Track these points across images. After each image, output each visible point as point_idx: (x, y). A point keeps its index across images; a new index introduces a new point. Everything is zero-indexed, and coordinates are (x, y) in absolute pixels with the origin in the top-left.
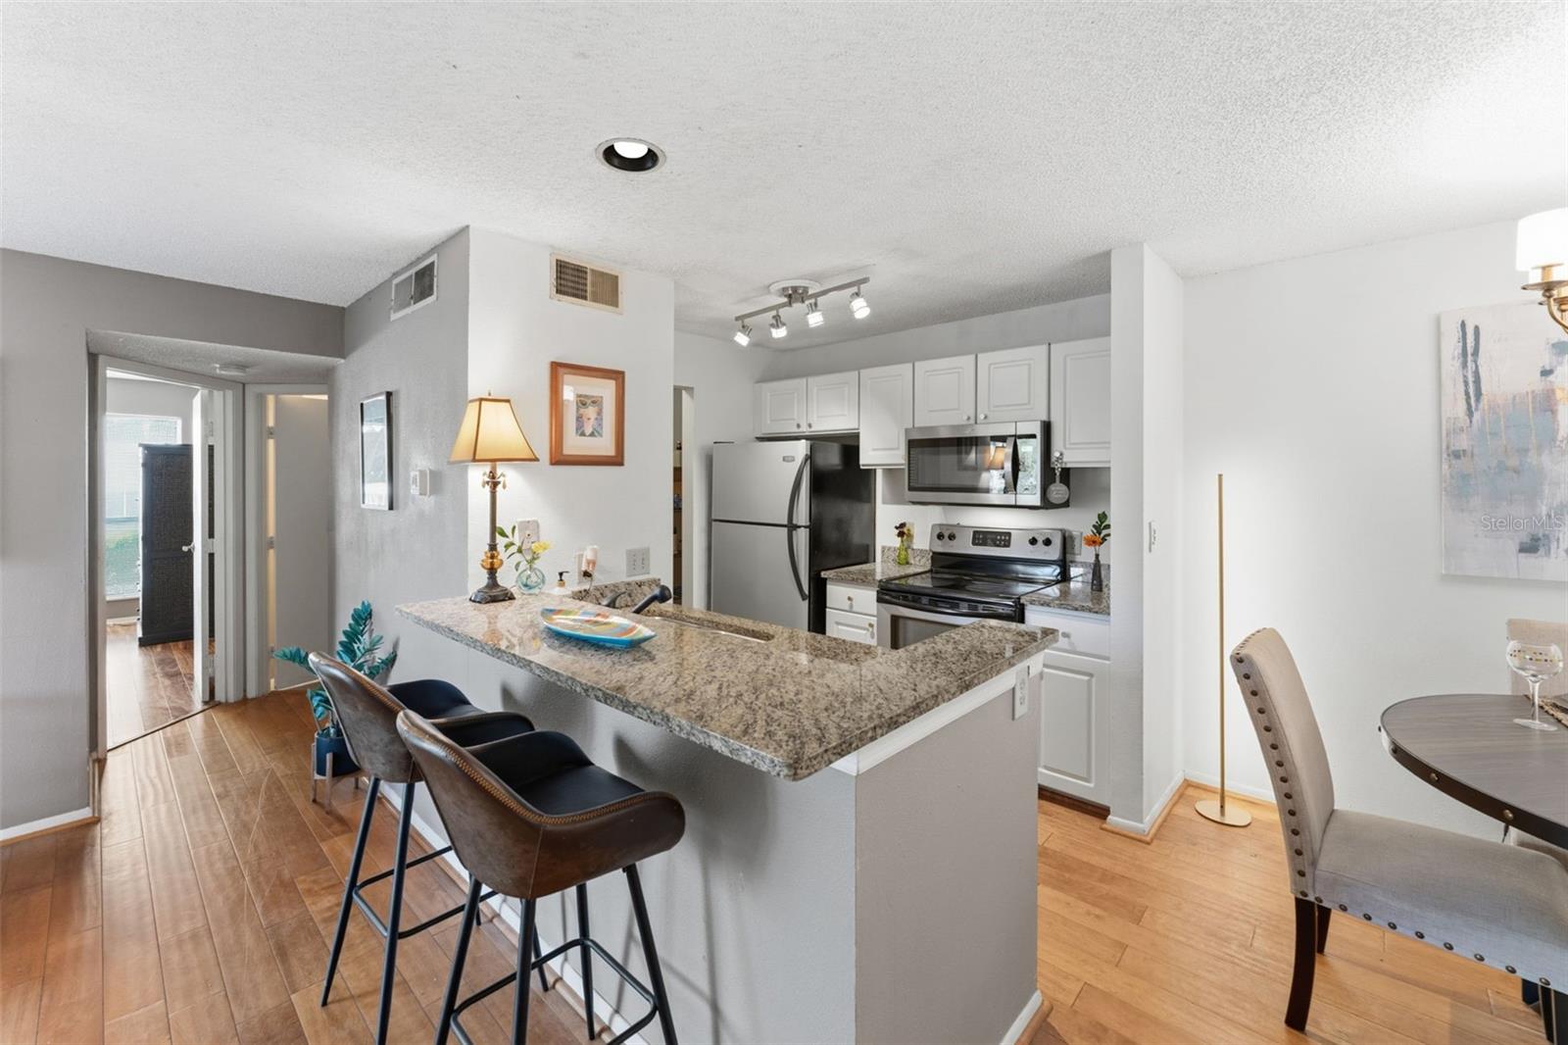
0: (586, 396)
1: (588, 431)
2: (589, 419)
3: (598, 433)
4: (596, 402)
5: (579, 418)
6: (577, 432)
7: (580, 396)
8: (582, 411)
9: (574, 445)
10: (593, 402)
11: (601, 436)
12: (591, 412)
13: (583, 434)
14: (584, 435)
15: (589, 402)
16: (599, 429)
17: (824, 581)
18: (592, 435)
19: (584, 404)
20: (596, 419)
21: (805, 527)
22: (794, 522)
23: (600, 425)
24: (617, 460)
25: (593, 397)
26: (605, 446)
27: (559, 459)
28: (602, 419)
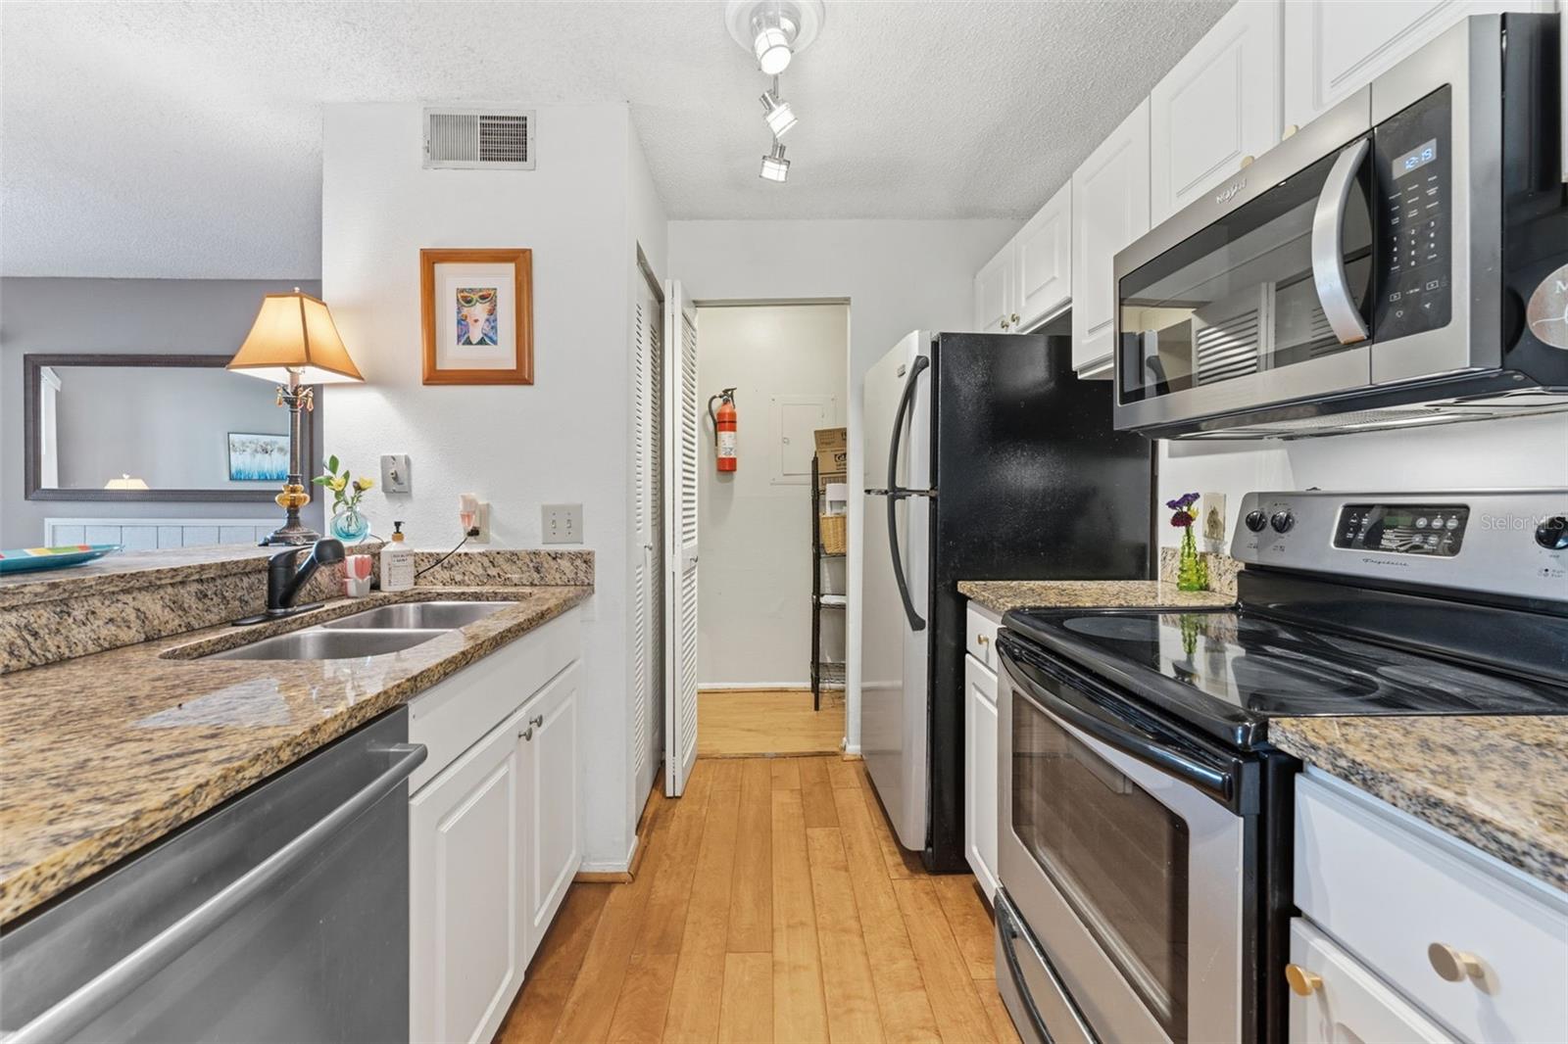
0: (472, 290)
1: (476, 336)
2: (476, 321)
3: (491, 339)
4: (488, 297)
5: (462, 322)
6: (459, 341)
7: (463, 291)
8: (465, 311)
9: (454, 356)
10: (483, 298)
11: (495, 342)
12: (479, 311)
13: (468, 342)
14: (470, 343)
15: (475, 297)
16: (491, 334)
17: (962, 601)
18: (482, 342)
19: (469, 301)
20: (488, 320)
21: (921, 493)
22: (899, 484)
23: (494, 328)
24: (520, 376)
25: (481, 290)
26: (502, 355)
27: (435, 377)
28: (495, 320)
